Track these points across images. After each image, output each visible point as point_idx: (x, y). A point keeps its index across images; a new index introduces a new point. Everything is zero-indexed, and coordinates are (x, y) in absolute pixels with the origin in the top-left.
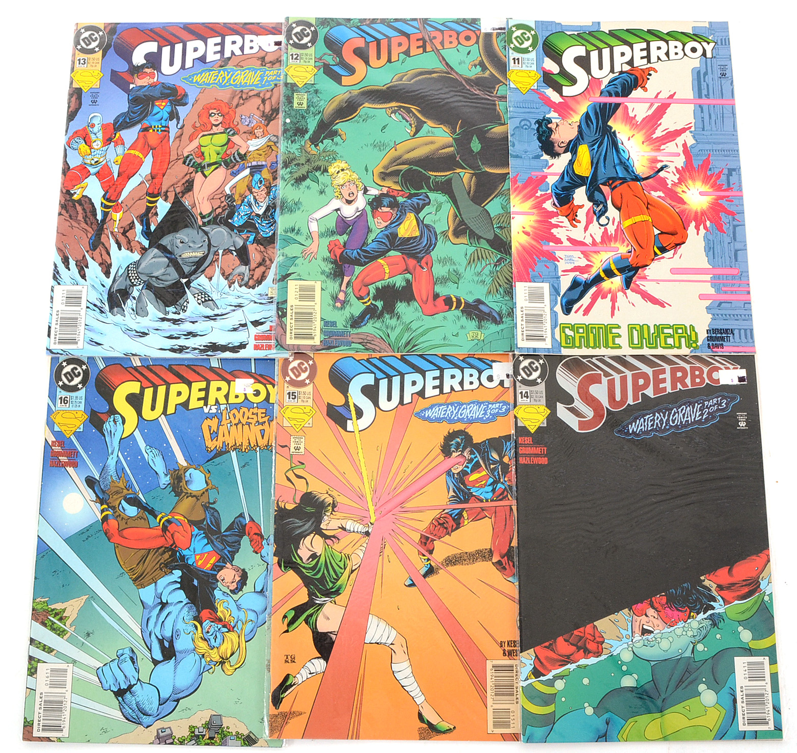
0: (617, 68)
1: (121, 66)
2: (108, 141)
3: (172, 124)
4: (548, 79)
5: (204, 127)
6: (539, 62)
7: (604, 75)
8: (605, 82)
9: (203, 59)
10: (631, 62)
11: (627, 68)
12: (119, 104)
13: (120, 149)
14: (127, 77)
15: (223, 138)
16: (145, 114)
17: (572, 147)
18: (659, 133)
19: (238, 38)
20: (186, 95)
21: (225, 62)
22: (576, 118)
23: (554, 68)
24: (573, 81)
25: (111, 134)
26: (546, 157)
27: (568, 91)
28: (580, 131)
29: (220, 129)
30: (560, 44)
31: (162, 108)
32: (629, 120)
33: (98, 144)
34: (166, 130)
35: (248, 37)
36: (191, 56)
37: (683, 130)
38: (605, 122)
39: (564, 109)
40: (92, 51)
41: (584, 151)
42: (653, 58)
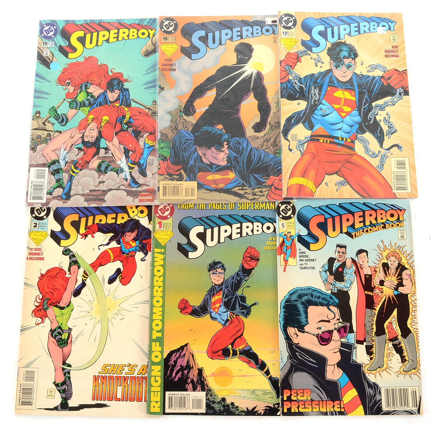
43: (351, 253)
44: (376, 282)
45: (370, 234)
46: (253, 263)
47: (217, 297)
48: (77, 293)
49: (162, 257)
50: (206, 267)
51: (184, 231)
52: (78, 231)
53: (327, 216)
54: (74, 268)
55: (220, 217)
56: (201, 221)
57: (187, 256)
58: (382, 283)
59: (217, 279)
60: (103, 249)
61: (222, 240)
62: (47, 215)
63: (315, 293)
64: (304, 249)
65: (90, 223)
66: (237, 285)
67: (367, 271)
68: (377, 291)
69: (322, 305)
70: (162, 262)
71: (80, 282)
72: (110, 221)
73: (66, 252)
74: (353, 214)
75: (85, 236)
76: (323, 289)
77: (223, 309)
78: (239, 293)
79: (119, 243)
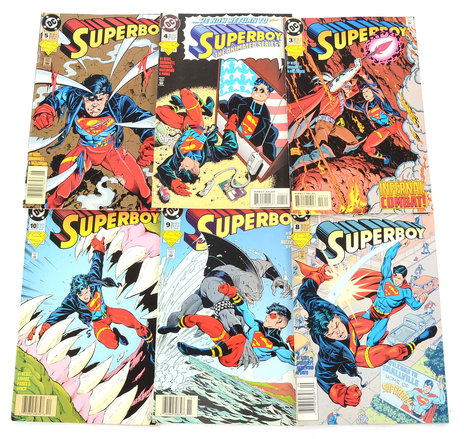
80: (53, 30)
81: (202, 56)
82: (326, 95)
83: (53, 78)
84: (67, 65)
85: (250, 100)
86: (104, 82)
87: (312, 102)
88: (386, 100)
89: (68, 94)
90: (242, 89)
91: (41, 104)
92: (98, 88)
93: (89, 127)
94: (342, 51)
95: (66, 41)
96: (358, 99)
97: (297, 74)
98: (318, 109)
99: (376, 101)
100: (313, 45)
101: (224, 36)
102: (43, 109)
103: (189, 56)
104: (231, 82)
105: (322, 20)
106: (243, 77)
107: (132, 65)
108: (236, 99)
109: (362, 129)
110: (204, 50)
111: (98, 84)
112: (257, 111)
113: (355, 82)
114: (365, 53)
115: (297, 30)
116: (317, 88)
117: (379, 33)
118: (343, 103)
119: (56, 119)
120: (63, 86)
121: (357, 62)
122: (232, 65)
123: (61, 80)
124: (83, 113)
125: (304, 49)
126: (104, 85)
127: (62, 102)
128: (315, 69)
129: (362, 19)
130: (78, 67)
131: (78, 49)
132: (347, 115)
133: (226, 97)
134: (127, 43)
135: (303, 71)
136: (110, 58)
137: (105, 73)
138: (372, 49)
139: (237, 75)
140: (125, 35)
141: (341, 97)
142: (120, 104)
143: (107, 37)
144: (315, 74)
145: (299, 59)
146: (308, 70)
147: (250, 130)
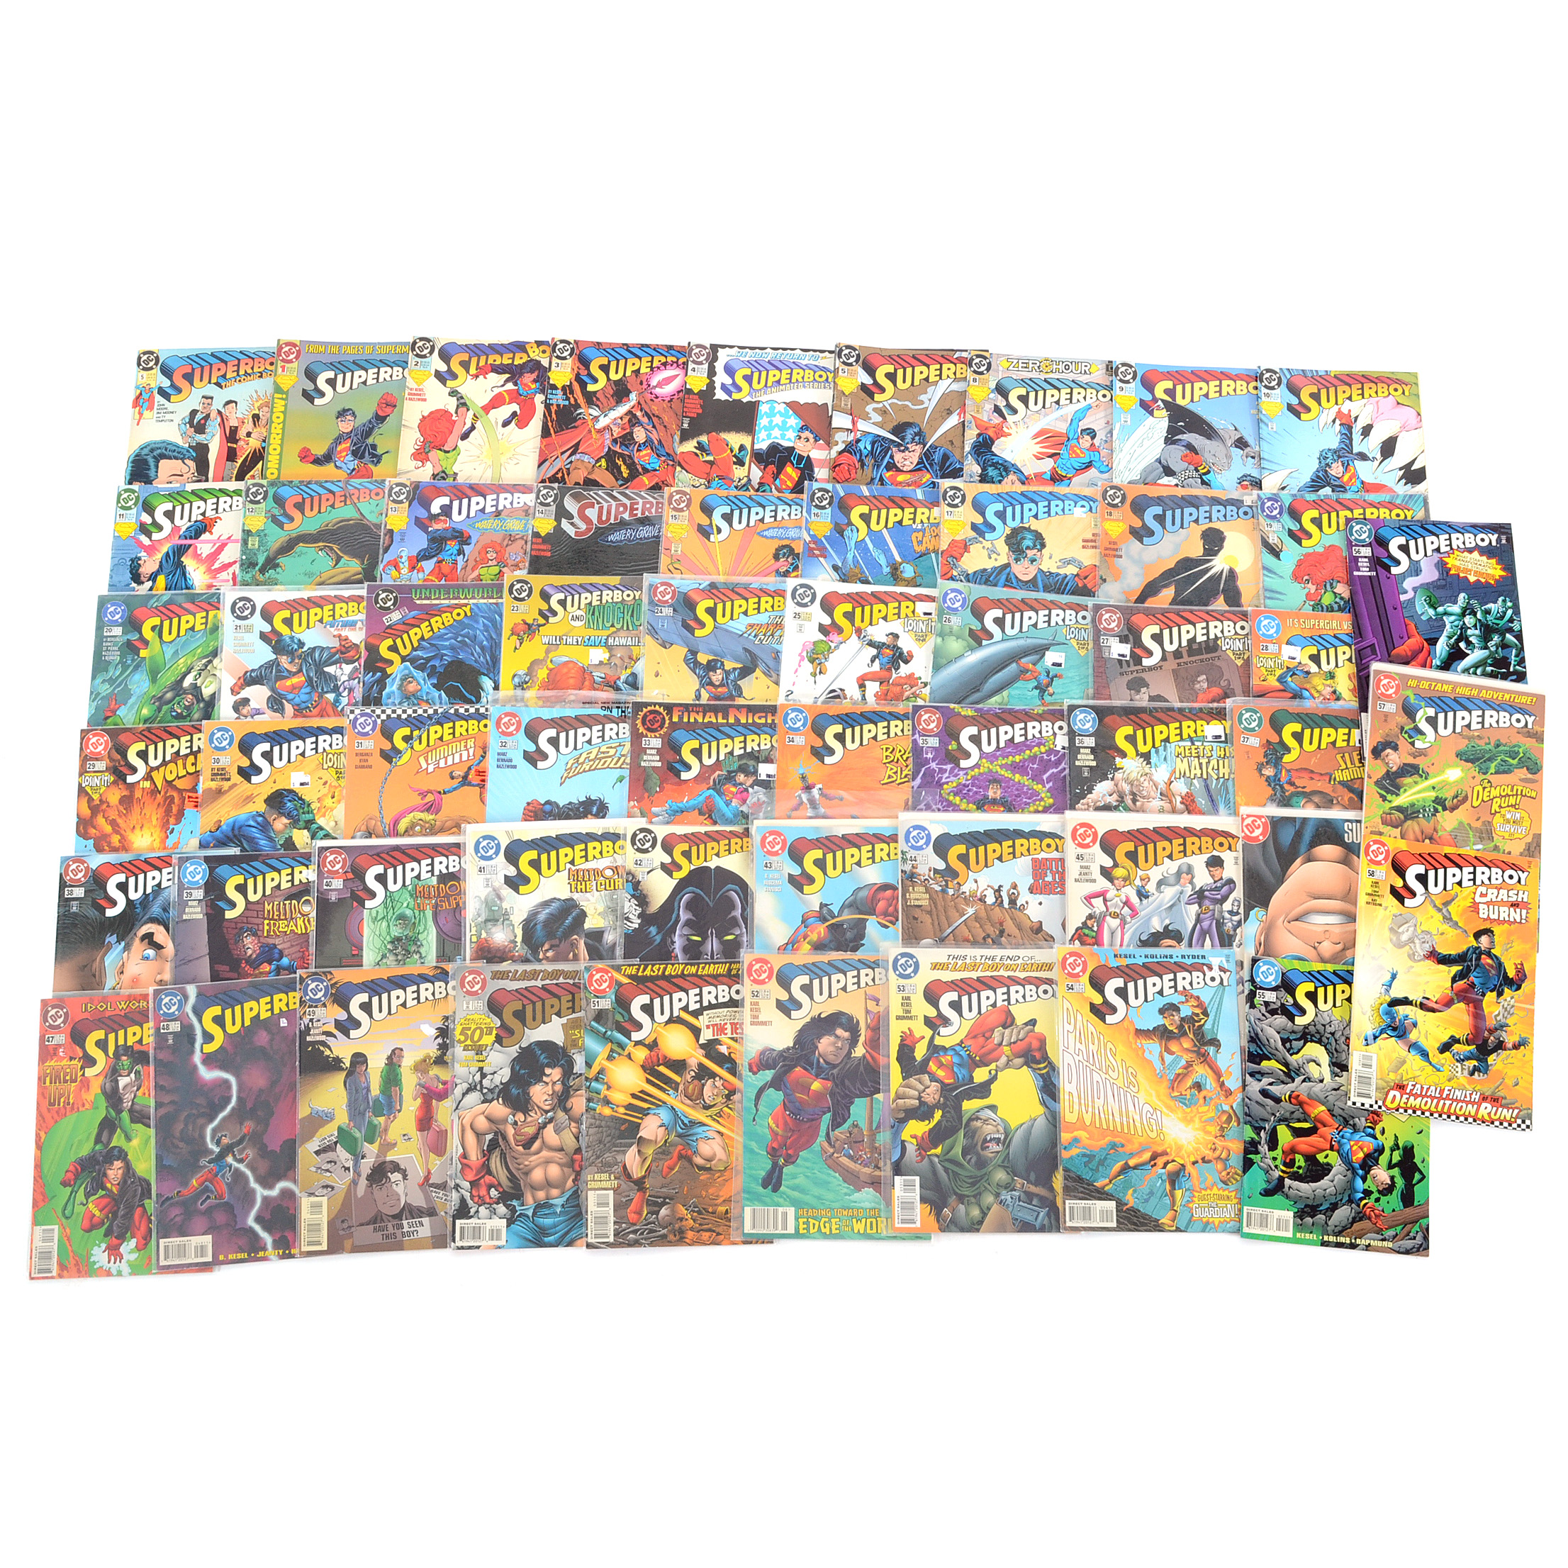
0: (193, 519)
1: (422, 514)
2: (412, 568)
3: (460, 558)
4: (144, 529)
5: (482, 561)
6: (138, 515)
7: (183, 524)
8: (184, 529)
9: (483, 510)
10: (203, 514)
11: (200, 518)
12: (420, 541)
13: (421, 575)
14: (426, 522)
15: (496, 570)
16: (440, 550)
17: (153, 577)
18: (217, 565)
19: (508, 495)
20: (470, 537)
21: (498, 514)
22: (159, 556)
23: (148, 519)
24: (160, 528)
25: (414, 563)
26: (134, 585)
27: (156, 536)
28: (161, 566)
29: (495, 562)
30: (154, 502)
31: (452, 547)
32: (197, 556)
33: (405, 571)
34: (455, 563)
35: (516, 495)
36: (474, 508)
37: (235, 562)
38: (179, 558)
39: (151, 550)
40: (401, 502)
41: (161, 580)
42: (220, 510)
43: (218, 404)
44: (242, 434)
45: (243, 384)
46: (388, 410)
47: (344, 446)
48: (465, 436)
49: (283, 403)
50: (335, 414)
51: (311, 375)
52: (468, 372)
53: (195, 366)
54: (462, 410)
55: (354, 362)
56: (330, 366)
57: (312, 403)
58: (249, 435)
59: (346, 426)
60: (497, 391)
61: (355, 386)
62: (431, 352)
63: (169, 447)
64: (163, 401)
65: (482, 363)
66: (369, 433)
67: (234, 423)
68: (241, 443)
69: (176, 458)
70: (283, 409)
71: (468, 425)
72: (506, 361)
73: (453, 393)
74: (226, 363)
75: (476, 376)
76: (180, 442)
77: (350, 457)
78: (370, 441)
79: (516, 384)
80: (851, 365)
81: (736, 396)
82: (590, 431)
83: (854, 423)
84: (869, 408)
85: (791, 450)
86: (916, 430)
87: (571, 438)
88: (660, 442)
89: (873, 444)
90: (783, 437)
91: (840, 453)
92: (909, 438)
93: (900, 483)
94: (617, 383)
95: (868, 380)
96: (627, 439)
97: (558, 406)
98: (577, 446)
99: (648, 443)
100: (583, 372)
101: (764, 374)
102: (843, 459)
103: (720, 395)
104: (769, 428)
105: (599, 343)
106: (784, 423)
107: (950, 413)
108: (774, 449)
109: (625, 473)
110: (739, 389)
111: (909, 433)
112: (799, 462)
113: (626, 420)
114: (645, 386)
115: (566, 354)
116: (579, 422)
117: (665, 364)
118: (608, 442)
119: (860, 471)
120: (866, 433)
121: (633, 396)
122: (772, 409)
123: (862, 426)
124: (891, 466)
125: (572, 376)
126: (916, 434)
127: (865, 452)
128: (581, 401)
129: (647, 346)
130: (883, 412)
131: (883, 390)
132: (610, 456)
133: (762, 445)
134: (943, 386)
135: (567, 403)
136: (922, 403)
137: (917, 421)
138: (654, 382)
139: (778, 420)
140: (940, 375)
141: (607, 436)
142: (937, 457)
143: (918, 377)
144: (578, 407)
145: (564, 388)
146: (572, 401)
147: (789, 484)
